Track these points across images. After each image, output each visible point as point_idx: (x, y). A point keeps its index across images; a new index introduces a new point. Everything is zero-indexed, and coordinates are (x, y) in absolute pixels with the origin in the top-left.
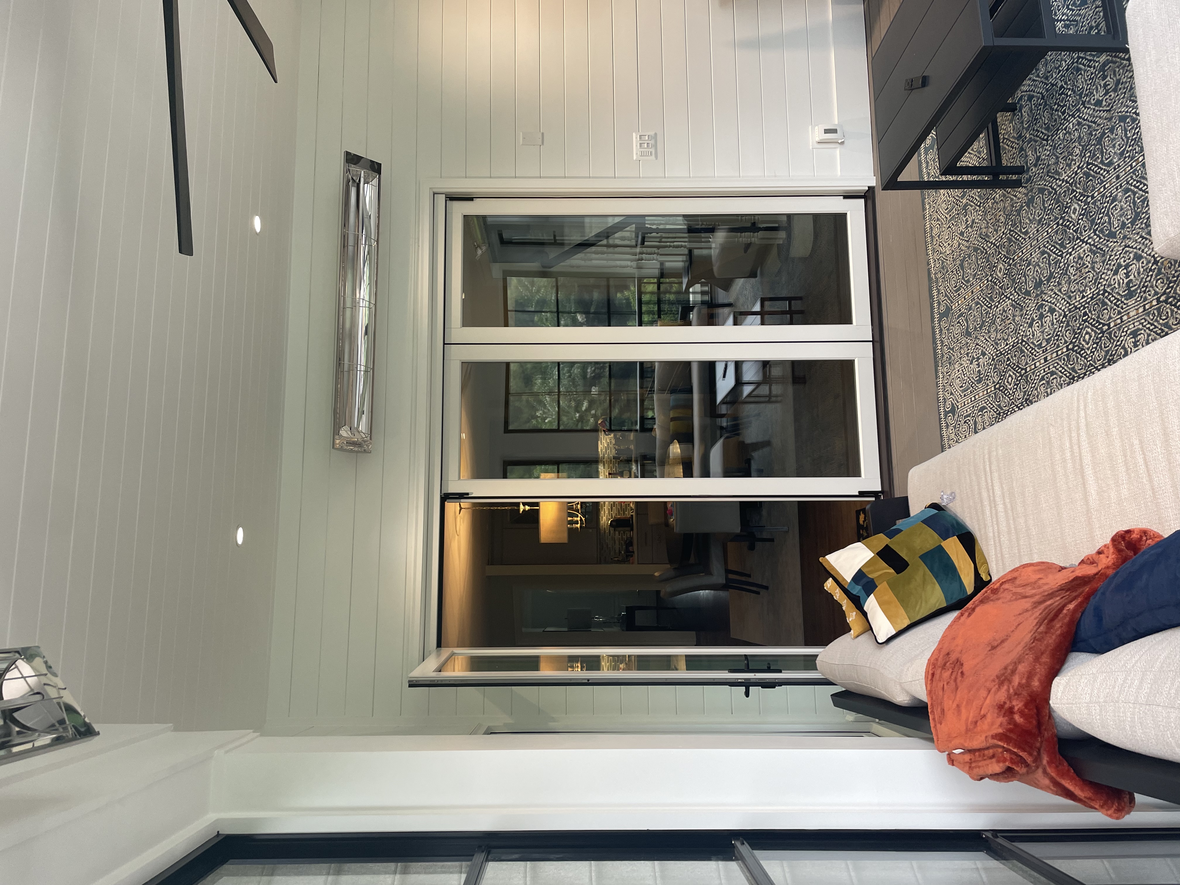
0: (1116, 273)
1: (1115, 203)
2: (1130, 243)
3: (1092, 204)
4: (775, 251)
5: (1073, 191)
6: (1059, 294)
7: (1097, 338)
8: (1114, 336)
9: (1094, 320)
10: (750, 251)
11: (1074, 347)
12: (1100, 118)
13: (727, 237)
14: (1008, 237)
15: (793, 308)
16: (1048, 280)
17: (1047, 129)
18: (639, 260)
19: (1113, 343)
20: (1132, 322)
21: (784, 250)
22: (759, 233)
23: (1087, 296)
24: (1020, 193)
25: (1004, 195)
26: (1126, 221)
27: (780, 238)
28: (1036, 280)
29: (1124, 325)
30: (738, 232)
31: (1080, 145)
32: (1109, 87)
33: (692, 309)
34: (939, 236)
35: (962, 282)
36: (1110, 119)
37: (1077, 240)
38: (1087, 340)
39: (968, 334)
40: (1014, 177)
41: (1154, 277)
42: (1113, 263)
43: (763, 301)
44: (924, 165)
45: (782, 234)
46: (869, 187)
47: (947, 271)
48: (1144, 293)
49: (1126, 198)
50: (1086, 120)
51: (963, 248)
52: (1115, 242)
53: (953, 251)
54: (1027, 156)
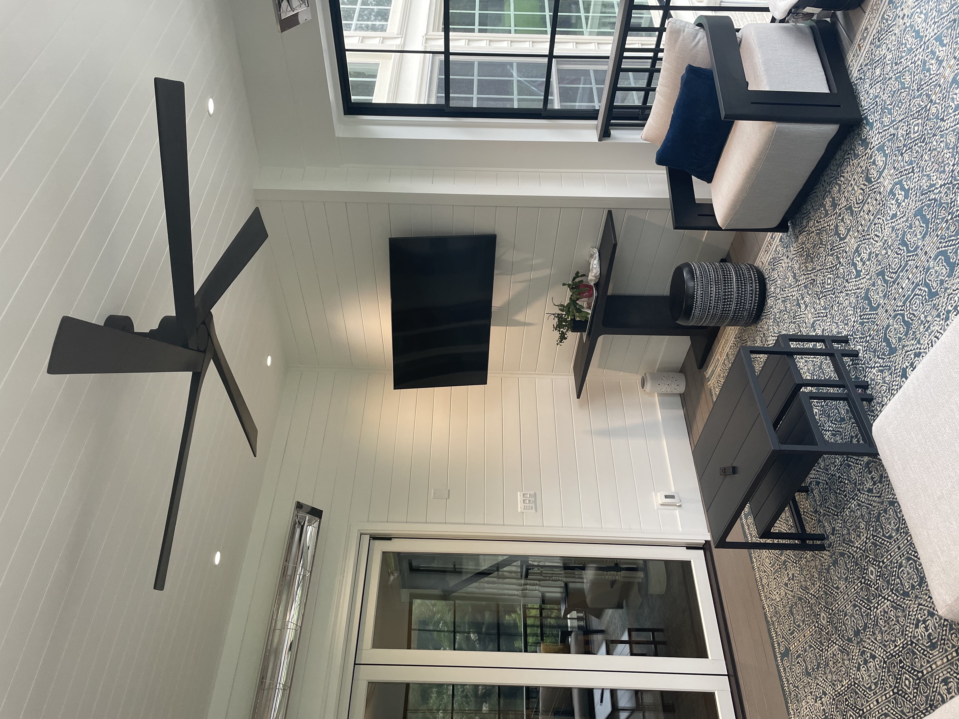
0: (917, 627)
1: (902, 569)
2: (922, 602)
3: (884, 567)
4: (636, 588)
5: (867, 557)
6: (876, 642)
7: (916, 684)
8: (929, 682)
9: (909, 667)
10: (615, 586)
11: (898, 691)
12: (874, 501)
13: (595, 575)
14: (824, 591)
15: (656, 639)
16: (864, 629)
17: (836, 507)
18: (523, 590)
19: (930, 690)
20: (940, 671)
21: (643, 587)
22: (621, 573)
23: (899, 645)
24: (825, 555)
25: (813, 556)
26: (914, 583)
27: (639, 578)
28: (854, 628)
29: (935, 672)
30: (604, 571)
31: (864, 521)
32: (875, 479)
33: (570, 633)
34: (768, 585)
35: (794, 627)
36: (882, 503)
37: (879, 597)
38: (908, 685)
39: (808, 674)
40: (819, 542)
41: (948, 631)
42: (912, 618)
43: (630, 631)
44: (746, 527)
45: (641, 574)
46: (705, 541)
47: (780, 616)
48: (944, 645)
49: (909, 565)
50: (864, 502)
51: (790, 597)
52: (910, 601)
53: (782, 599)
54: (824, 526)
